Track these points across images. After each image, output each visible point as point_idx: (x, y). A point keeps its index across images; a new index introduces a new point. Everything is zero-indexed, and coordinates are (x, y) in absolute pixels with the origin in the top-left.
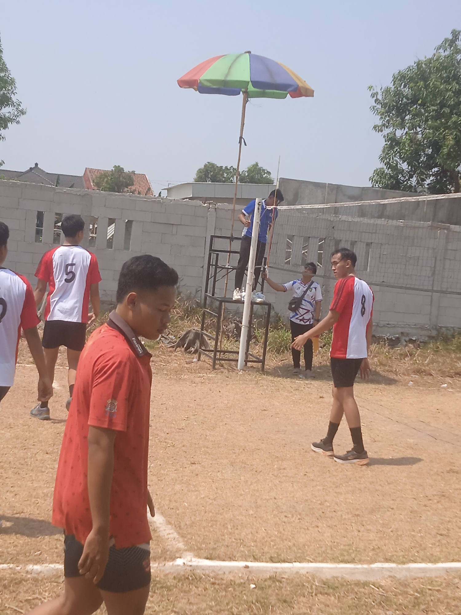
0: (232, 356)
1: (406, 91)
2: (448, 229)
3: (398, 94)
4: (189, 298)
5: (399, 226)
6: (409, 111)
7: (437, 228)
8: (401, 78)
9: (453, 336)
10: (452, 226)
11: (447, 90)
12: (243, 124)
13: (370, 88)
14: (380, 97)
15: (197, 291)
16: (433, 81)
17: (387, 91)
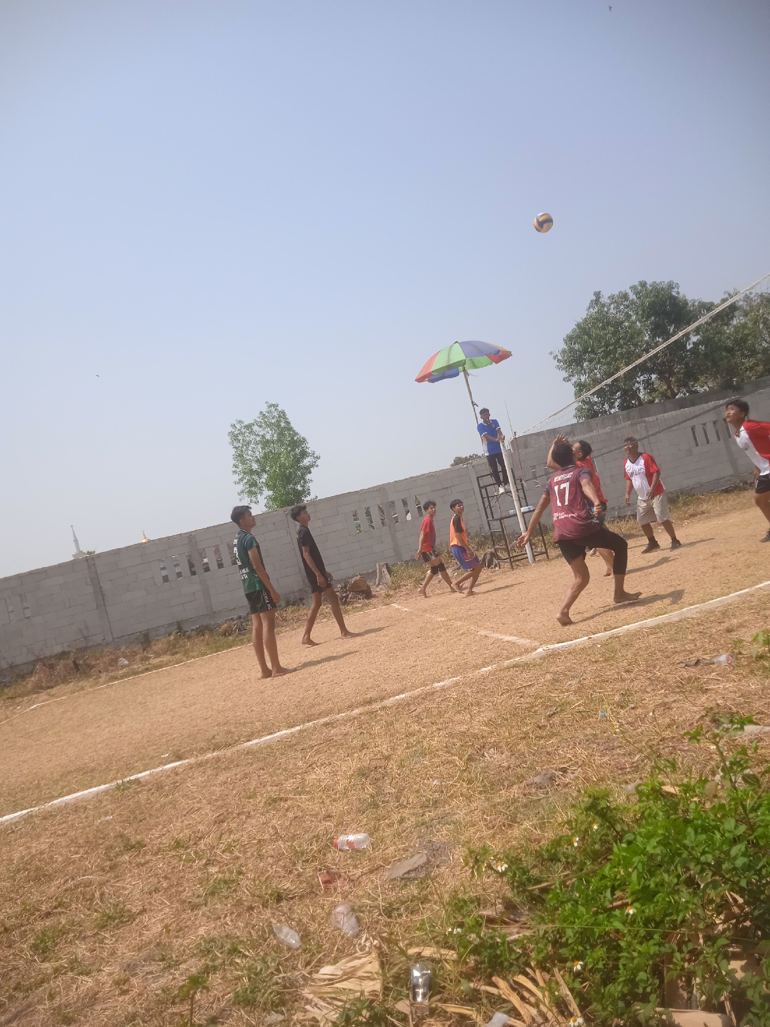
0: (524, 556)
1: (577, 347)
2: (644, 422)
3: (571, 350)
4: (477, 535)
5: (607, 432)
6: (585, 359)
7: (635, 424)
8: (570, 339)
9: (678, 497)
10: (646, 419)
11: (606, 334)
12: (471, 395)
13: (551, 353)
14: (560, 358)
15: (481, 529)
16: (594, 332)
17: (564, 351)
